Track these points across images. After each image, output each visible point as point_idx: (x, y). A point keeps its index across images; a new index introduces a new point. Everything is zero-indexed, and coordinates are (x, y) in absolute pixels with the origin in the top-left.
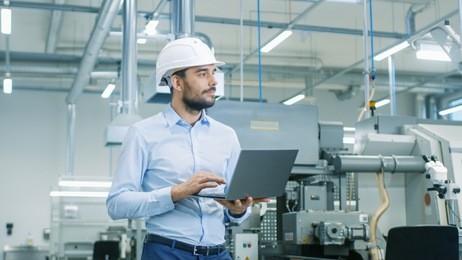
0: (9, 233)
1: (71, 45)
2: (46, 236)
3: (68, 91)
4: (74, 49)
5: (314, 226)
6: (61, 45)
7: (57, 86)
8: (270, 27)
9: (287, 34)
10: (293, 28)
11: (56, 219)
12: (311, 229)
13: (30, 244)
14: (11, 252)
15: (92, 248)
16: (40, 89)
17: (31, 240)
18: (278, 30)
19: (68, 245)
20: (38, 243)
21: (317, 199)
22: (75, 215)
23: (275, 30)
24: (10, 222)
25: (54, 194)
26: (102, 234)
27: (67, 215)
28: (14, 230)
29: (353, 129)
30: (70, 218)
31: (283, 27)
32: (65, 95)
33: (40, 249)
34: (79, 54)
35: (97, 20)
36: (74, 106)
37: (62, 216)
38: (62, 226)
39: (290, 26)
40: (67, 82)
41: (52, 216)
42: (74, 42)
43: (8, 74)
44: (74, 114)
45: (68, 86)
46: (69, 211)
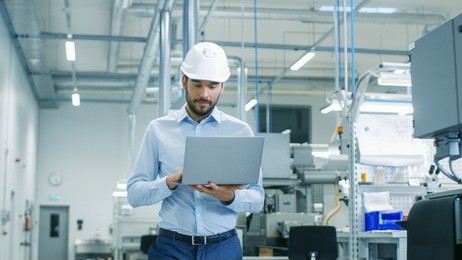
0: (80, 228)
1: (129, 63)
2: (111, 231)
3: (128, 102)
4: (131, 66)
5: (279, 224)
6: (120, 63)
7: (119, 98)
8: (296, 49)
9: (310, 56)
10: (317, 50)
11: (116, 216)
12: (277, 226)
13: (98, 238)
14: (82, 245)
15: (139, 241)
16: (105, 101)
17: (98, 235)
18: (304, 52)
19: (125, 239)
20: (105, 237)
21: (288, 203)
22: (131, 213)
23: (301, 52)
24: (80, 218)
25: (116, 194)
26: (151, 229)
27: (124, 213)
28: (84, 226)
29: (327, 145)
30: (127, 215)
31: (307, 49)
32: (126, 106)
33: (106, 242)
34: (135, 71)
35: (145, 49)
36: (134, 116)
37: (120, 214)
38: (120, 222)
39: (313, 48)
40: (127, 94)
41: (114, 214)
42: (131, 60)
43: (76, 90)
44: (134, 121)
45: (128, 98)
46: (126, 210)
